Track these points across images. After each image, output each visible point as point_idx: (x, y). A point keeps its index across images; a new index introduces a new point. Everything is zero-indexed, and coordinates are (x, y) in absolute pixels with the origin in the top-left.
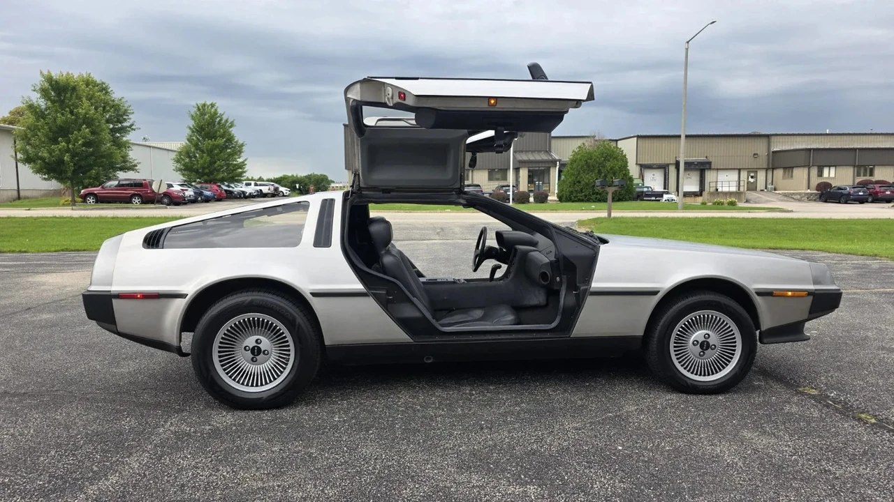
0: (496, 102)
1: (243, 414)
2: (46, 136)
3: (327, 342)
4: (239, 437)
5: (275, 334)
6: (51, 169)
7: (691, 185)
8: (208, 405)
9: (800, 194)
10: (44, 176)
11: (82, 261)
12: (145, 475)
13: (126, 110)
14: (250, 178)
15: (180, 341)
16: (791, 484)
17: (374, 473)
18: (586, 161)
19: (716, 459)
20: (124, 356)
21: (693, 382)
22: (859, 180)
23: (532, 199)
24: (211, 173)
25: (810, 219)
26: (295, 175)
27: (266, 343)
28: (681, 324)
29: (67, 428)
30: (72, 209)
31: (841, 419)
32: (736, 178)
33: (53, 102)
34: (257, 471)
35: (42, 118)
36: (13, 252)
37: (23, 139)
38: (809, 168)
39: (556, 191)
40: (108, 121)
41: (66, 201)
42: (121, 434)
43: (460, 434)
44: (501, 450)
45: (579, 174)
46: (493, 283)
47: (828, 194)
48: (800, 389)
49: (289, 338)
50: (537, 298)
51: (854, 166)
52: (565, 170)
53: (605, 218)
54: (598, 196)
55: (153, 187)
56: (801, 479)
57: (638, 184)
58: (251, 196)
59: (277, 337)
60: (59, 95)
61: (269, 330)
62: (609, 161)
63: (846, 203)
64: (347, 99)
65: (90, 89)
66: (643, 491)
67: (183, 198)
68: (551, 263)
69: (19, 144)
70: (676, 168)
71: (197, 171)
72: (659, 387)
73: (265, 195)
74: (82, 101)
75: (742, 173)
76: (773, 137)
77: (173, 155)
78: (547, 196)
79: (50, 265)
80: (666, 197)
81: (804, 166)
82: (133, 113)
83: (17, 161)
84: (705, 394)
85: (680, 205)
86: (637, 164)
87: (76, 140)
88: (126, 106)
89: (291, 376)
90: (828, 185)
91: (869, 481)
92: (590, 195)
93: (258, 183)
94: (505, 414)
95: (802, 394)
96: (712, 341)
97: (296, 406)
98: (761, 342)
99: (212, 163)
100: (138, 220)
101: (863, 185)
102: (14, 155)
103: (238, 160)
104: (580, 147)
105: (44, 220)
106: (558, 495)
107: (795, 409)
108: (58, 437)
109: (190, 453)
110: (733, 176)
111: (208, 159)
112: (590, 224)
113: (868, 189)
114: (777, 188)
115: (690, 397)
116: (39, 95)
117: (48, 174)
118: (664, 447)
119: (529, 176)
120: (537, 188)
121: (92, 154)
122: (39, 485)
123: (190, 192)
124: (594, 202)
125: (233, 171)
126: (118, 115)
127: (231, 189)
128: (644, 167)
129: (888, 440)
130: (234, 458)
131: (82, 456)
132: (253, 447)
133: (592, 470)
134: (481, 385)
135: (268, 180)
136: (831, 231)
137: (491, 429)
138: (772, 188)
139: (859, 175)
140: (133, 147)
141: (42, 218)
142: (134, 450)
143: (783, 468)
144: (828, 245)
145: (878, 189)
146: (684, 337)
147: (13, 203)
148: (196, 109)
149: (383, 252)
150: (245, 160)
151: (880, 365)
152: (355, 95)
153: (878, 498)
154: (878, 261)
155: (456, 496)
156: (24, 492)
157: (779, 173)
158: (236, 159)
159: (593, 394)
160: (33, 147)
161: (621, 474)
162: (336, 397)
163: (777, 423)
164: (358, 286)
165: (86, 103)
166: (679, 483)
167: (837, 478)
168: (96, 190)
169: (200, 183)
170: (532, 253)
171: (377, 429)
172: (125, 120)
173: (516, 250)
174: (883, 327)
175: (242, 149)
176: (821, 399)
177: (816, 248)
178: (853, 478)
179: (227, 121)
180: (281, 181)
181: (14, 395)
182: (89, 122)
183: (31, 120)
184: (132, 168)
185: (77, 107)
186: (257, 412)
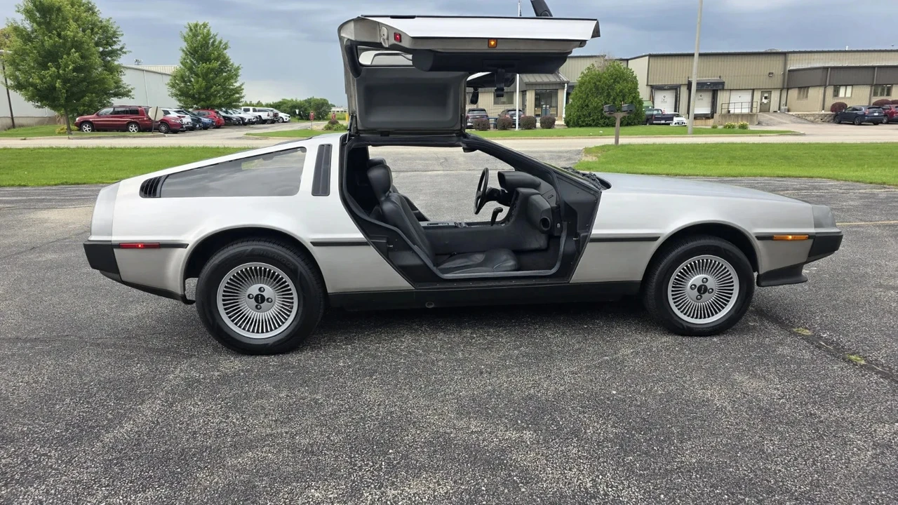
0: (496, 44)
1: (251, 359)
2: (36, 61)
3: (329, 291)
4: (247, 383)
5: (277, 283)
6: (44, 96)
7: (702, 107)
8: (215, 350)
9: (813, 115)
10: (37, 104)
11: (84, 196)
12: (158, 423)
13: (115, 32)
14: (248, 103)
15: (184, 290)
16: (777, 428)
17: (377, 419)
18: (595, 83)
19: (706, 403)
20: (131, 299)
21: (689, 325)
22: (875, 99)
23: (538, 125)
24: (208, 98)
25: (821, 144)
26: (294, 100)
27: (269, 291)
28: (679, 268)
29: (80, 375)
30: (69, 138)
31: (831, 360)
32: (750, 100)
33: (39, 24)
34: (265, 418)
35: (30, 41)
36: (13, 186)
37: (11, 65)
38: (825, 87)
39: (564, 116)
40: (97, 44)
41: (62, 130)
42: (133, 380)
43: (460, 379)
44: (499, 395)
45: (587, 97)
46: (495, 226)
47: (842, 115)
48: (795, 330)
49: (292, 286)
50: (539, 242)
51: (872, 85)
52: (573, 93)
53: (612, 145)
54: (607, 121)
55: (149, 114)
56: (786, 423)
57: (648, 107)
58: (251, 123)
59: (280, 285)
60: (44, 16)
61: (271, 278)
62: (619, 83)
63: (860, 124)
64: (341, 39)
65: (76, 9)
66: (634, 435)
67: (181, 125)
68: (552, 209)
69: (9, 70)
70: (688, 89)
71: (193, 97)
72: (655, 329)
73: (264, 122)
74: (68, 23)
75: (755, 93)
76: (790, 55)
77: (168, 80)
78: (554, 121)
79: (50, 200)
80: (676, 120)
81: (820, 86)
82: (123, 35)
83: (8, 88)
84: (701, 336)
85: (690, 129)
86: (647, 85)
87: (67, 66)
88: (115, 27)
89: (295, 323)
90: (843, 106)
91: (853, 425)
92: (598, 119)
93: (257, 108)
94: (504, 359)
95: (796, 334)
96: (709, 285)
97: (302, 351)
98: (759, 285)
99: (208, 88)
100: (135, 151)
101: (879, 105)
102: (4, 82)
103: (234, 84)
104: (589, 68)
105: (41, 151)
106: (552, 440)
107: (787, 351)
108: (72, 384)
109: (200, 400)
110: (746, 97)
111: (204, 84)
112: (597, 152)
113: (884, 109)
114: (791, 108)
115: (686, 340)
116: (23, 17)
117: (41, 101)
118: (657, 391)
119: (536, 99)
120: (544, 112)
121: (84, 80)
122: (57, 433)
123: (187, 119)
124: (602, 126)
125: (230, 96)
126: (107, 37)
127: (229, 115)
128: (654, 88)
129: (875, 383)
130: (243, 405)
131: (96, 404)
132: (261, 393)
133: (586, 415)
134: (481, 328)
135: (267, 105)
136: (841, 157)
137: (490, 373)
138: (785, 109)
139: (875, 94)
140: (127, 72)
141: (39, 148)
142: (146, 397)
143: (771, 412)
144: (836, 172)
145: (894, 110)
146: (682, 281)
147: (9, 132)
148: (188, 30)
149: (383, 199)
150: (242, 85)
151: (876, 304)
152: (350, 34)
153: (859, 442)
154: (887, 190)
155: (456, 442)
156: (43, 440)
157: (794, 93)
158: (232, 83)
159: (590, 337)
160: (24, 72)
161: (614, 418)
162: (340, 342)
163: (768, 365)
164: (359, 236)
165: (73, 25)
166: (669, 427)
167: (822, 422)
168: (91, 118)
169: (197, 109)
170: (534, 197)
171: (380, 374)
172: (115, 42)
173: (518, 193)
174: (883, 263)
175: (238, 72)
176: (813, 341)
177: (825, 175)
178: (837, 421)
179: (220, 43)
180: (279, 105)
181: (26, 341)
182: (78, 45)
183: (18, 44)
184: (126, 94)
185: (64, 29)
186: (263, 358)
